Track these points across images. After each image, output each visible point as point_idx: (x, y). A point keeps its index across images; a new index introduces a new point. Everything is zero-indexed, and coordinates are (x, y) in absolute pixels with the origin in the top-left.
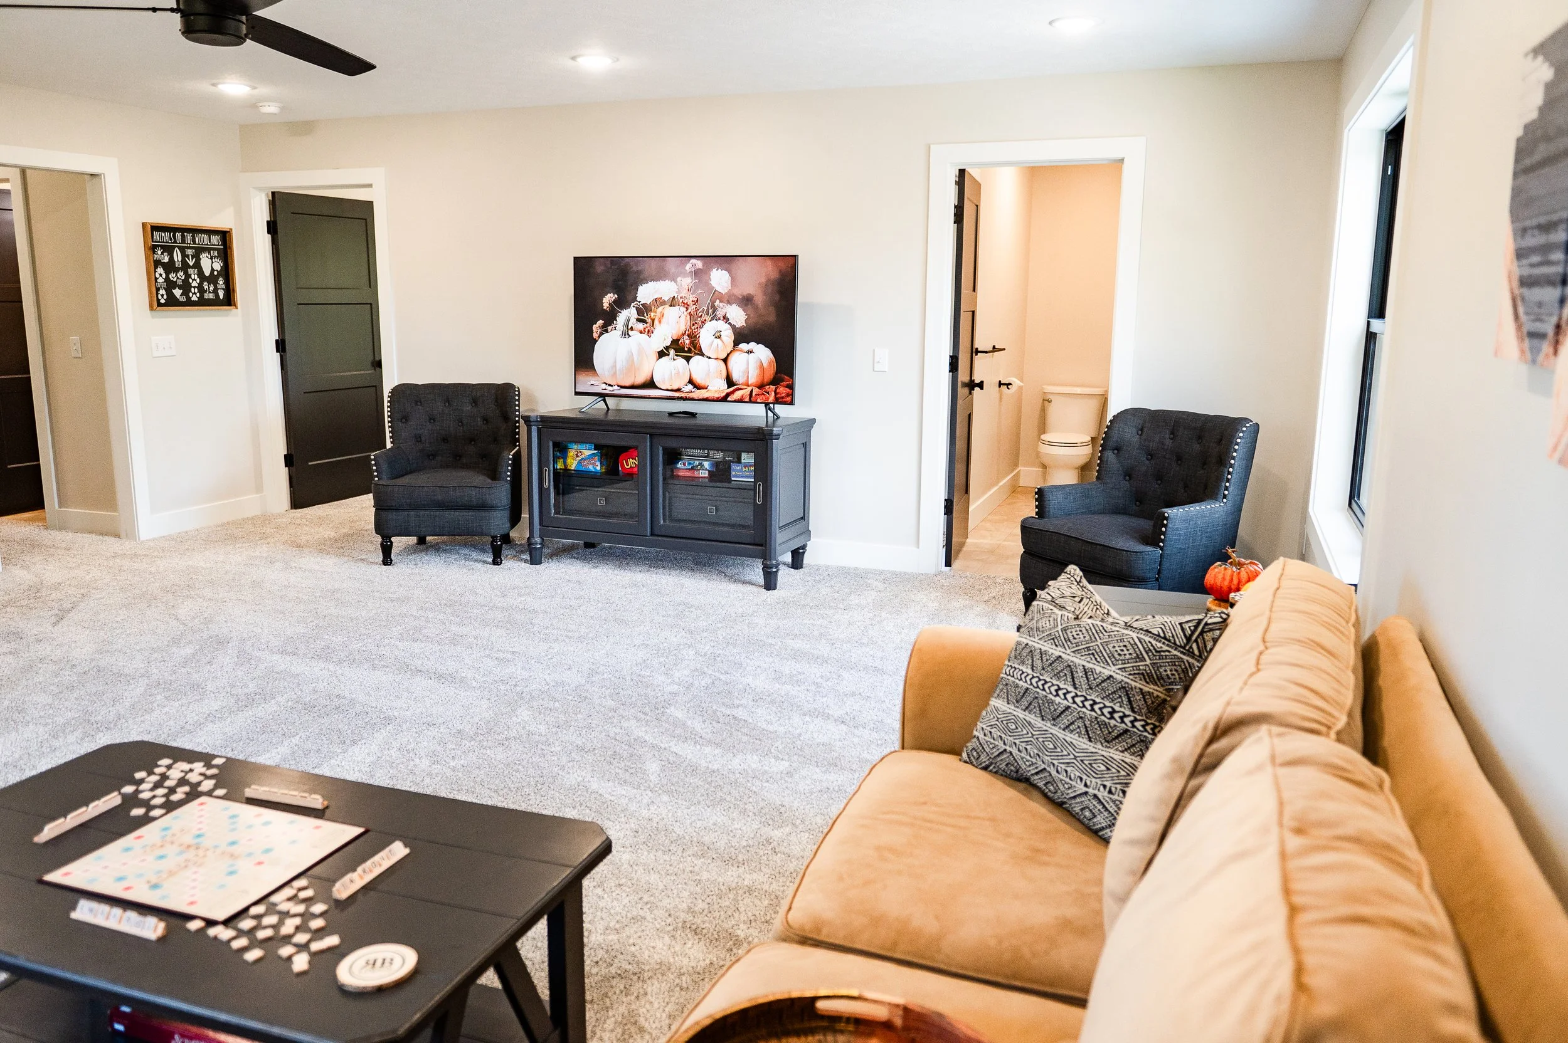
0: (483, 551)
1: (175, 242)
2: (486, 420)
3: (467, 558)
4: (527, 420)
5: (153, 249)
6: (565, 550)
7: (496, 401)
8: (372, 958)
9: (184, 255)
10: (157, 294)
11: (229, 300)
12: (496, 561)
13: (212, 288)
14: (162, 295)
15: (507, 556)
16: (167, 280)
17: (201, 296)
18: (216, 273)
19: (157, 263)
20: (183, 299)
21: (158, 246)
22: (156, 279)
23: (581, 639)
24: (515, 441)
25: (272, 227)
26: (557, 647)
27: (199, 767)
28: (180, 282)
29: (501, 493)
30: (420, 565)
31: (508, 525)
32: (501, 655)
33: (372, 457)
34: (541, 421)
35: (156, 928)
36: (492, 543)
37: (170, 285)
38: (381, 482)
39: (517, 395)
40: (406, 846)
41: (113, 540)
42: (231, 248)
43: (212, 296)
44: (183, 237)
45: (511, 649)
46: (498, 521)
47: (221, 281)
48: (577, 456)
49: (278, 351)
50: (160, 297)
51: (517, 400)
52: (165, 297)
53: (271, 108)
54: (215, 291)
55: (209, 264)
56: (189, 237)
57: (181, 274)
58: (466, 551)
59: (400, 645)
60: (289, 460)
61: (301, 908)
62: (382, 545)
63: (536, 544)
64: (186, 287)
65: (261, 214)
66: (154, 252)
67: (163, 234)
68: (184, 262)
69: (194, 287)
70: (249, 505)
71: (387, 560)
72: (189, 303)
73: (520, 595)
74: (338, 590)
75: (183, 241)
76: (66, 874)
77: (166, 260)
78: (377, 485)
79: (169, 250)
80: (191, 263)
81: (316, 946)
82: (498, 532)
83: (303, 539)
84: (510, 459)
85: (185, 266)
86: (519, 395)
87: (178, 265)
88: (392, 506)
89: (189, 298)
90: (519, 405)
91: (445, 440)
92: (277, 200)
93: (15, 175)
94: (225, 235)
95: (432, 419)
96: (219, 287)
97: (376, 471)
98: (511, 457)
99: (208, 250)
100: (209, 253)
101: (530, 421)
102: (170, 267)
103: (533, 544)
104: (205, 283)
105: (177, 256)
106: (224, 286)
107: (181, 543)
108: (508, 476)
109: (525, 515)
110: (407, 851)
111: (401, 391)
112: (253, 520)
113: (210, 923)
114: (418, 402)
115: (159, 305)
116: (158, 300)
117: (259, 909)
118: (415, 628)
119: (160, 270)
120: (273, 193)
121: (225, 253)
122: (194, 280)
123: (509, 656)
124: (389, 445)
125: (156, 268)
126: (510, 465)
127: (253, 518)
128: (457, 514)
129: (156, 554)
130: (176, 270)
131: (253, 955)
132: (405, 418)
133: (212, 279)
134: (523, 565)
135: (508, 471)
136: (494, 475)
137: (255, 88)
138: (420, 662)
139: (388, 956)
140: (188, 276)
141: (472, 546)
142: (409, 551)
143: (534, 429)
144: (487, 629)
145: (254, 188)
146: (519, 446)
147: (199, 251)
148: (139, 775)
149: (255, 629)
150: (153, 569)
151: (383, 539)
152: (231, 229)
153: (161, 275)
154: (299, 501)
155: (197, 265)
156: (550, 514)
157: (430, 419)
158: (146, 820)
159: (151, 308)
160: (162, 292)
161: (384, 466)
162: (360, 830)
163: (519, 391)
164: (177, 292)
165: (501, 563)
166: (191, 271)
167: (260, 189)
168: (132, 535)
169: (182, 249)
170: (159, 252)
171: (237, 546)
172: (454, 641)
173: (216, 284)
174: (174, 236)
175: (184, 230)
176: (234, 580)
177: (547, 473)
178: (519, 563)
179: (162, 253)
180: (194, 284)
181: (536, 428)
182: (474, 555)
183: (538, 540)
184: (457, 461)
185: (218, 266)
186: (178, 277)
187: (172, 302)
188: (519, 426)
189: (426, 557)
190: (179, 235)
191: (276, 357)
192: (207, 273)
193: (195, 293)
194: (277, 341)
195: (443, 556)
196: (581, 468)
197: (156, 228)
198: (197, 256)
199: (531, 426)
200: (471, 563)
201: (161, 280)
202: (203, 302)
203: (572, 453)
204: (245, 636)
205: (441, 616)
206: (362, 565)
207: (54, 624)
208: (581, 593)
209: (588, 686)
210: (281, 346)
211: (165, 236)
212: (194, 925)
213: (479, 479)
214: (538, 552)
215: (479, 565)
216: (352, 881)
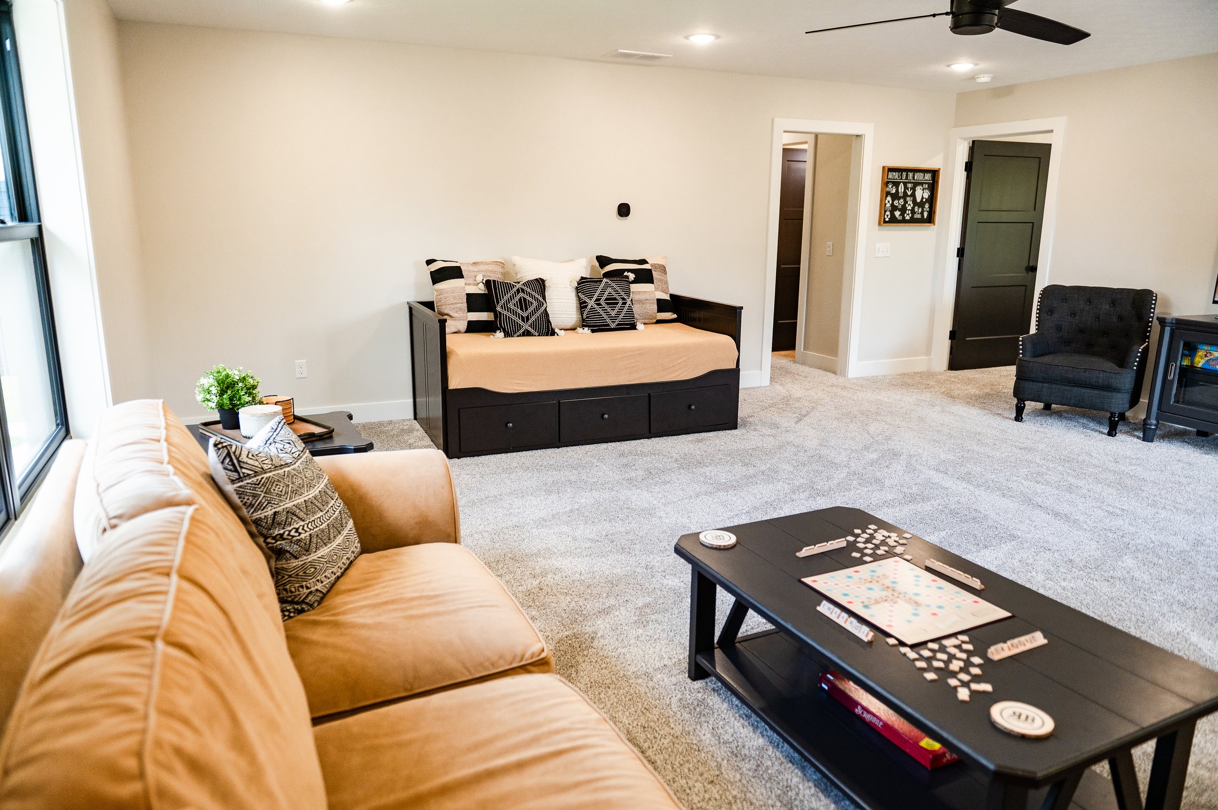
0: (1100, 423)
1: (901, 179)
2: (1121, 318)
3: (1085, 427)
4: (1162, 321)
5: (886, 184)
6: (1176, 434)
7: (1134, 303)
8: (1018, 711)
9: (906, 188)
10: (885, 214)
11: (930, 220)
12: (1112, 433)
13: (920, 211)
14: (887, 216)
15: (1121, 431)
16: (892, 205)
17: (913, 216)
18: (924, 200)
19: (888, 193)
20: (900, 218)
21: (890, 182)
22: (886, 204)
23: (1188, 512)
24: (1145, 337)
25: (969, 167)
26: (1163, 514)
27: (894, 536)
28: (900, 207)
29: (1126, 379)
30: (1045, 425)
31: (1127, 406)
32: (1111, 509)
33: (1021, 339)
34: (1176, 323)
35: (868, 634)
36: (1110, 418)
37: (894, 208)
38: (1025, 359)
39: (1154, 300)
40: (1045, 637)
41: (832, 375)
42: (937, 182)
43: (919, 216)
44: (907, 175)
45: (1120, 507)
46: (1120, 401)
47: (927, 206)
48: (1206, 356)
49: (958, 256)
50: (886, 217)
51: (1153, 304)
52: (889, 217)
53: (985, 79)
54: (922, 213)
55: (921, 194)
56: (911, 175)
57: (902, 201)
58: (1085, 421)
59: (1025, 483)
60: (953, 335)
61: (964, 656)
62: (1017, 405)
63: (1151, 425)
64: (903, 210)
65: (962, 156)
66: (887, 186)
67: (895, 174)
68: (905, 192)
69: (909, 210)
70: (920, 364)
71: (1019, 418)
72: (904, 221)
73: (1130, 464)
74: (980, 433)
75: (907, 178)
76: (815, 581)
77: (894, 191)
78: (1020, 359)
79: (896, 184)
80: (909, 193)
81: (974, 686)
82: (1117, 411)
83: (956, 393)
84: (1139, 352)
85: (905, 195)
86: (1156, 300)
87: (901, 194)
88: (1030, 378)
89: (904, 217)
90: (1154, 309)
91: (1082, 331)
92: (976, 147)
93: (811, 139)
94: (935, 173)
95: (1073, 314)
96: (925, 209)
97: (1022, 349)
98: (1140, 350)
99: (922, 184)
100: (922, 186)
101: (1165, 323)
102: (895, 196)
103: (1148, 425)
104: (916, 207)
105: (901, 188)
106: (928, 209)
107: (873, 383)
108: (1135, 366)
109: (1144, 400)
110: (1045, 641)
111: (1049, 291)
112: (921, 374)
113: (902, 644)
114: (1064, 300)
115: (885, 222)
116: (885, 219)
117: (935, 646)
118: (1038, 473)
119: (889, 198)
120: (973, 142)
121: (933, 187)
122: (910, 205)
123: (1118, 511)
124: (1033, 330)
125: (886, 197)
126: (1138, 357)
127: (921, 373)
128: (1083, 390)
129: (857, 388)
130: (899, 198)
131: (930, 676)
132: (1051, 312)
133: (921, 205)
134: (1136, 440)
135: (1136, 362)
136: (1122, 363)
137: (978, 64)
138: (1040, 500)
139: (1031, 715)
140: (906, 202)
141: (1090, 417)
142: (1037, 413)
143: (1168, 330)
144: (1099, 485)
145: (961, 138)
146: (1148, 342)
147: (916, 184)
148: (857, 531)
149: (918, 450)
150: (855, 398)
151: (1018, 401)
152: (940, 169)
153: (889, 202)
154: (955, 364)
155: (913, 195)
156: (1170, 402)
157: (1072, 314)
158: (860, 562)
159: (880, 224)
160: (888, 213)
161: (1029, 346)
162: (1008, 614)
163: (1156, 297)
164: (897, 214)
165: (1115, 435)
166: (908, 199)
167: (965, 139)
168: (844, 374)
169: (905, 184)
170: (890, 186)
171: (910, 390)
172: (1070, 489)
173: (923, 207)
174: (901, 175)
175: (908, 170)
176: (906, 413)
177: (1174, 367)
178: (1132, 438)
179: (892, 187)
180: (909, 208)
181: (1169, 328)
182: (1091, 425)
183: (1154, 422)
184: (1089, 348)
185: (926, 195)
186: (899, 203)
187: (893, 220)
188: (1151, 326)
189: (1050, 421)
190: (904, 174)
191: (956, 260)
192: (919, 200)
193: (908, 214)
194: (958, 249)
195: (1065, 422)
196: (1207, 367)
197: (891, 170)
198: (914, 189)
199: (1165, 326)
200: (1089, 431)
201: (888, 205)
202: (913, 221)
203: (1201, 353)
204: (912, 453)
205: (1060, 468)
206: (998, 419)
207: (796, 423)
208: (1191, 473)
209: (1193, 553)
210: (961, 253)
211: (896, 175)
212: (891, 641)
213: (1109, 366)
214: (1151, 432)
215: (1096, 434)
216: (1003, 649)
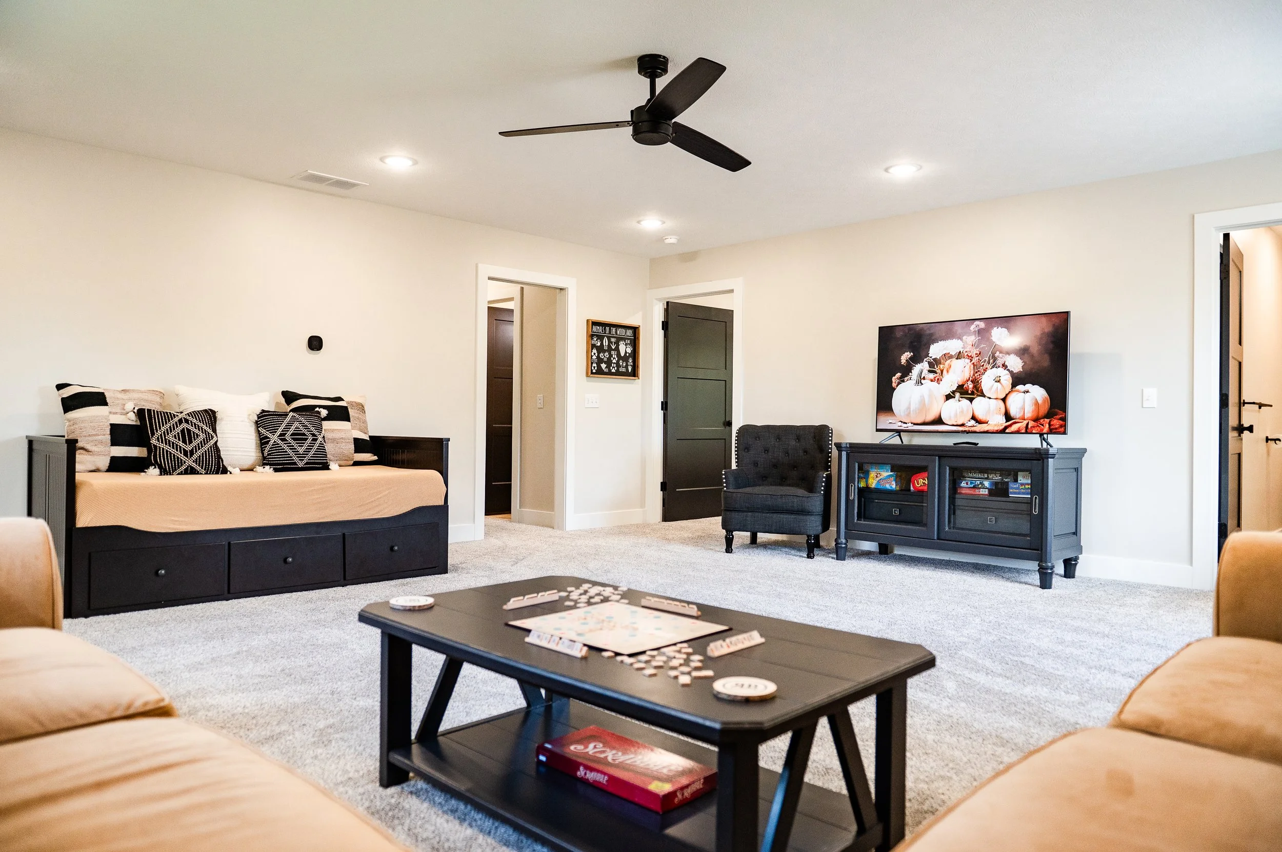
0: (799, 547)
1: (605, 333)
2: (805, 452)
3: (787, 553)
4: (839, 447)
5: (592, 337)
6: (863, 554)
7: (815, 437)
9: (610, 342)
10: (591, 366)
11: (634, 373)
12: (810, 556)
13: (624, 365)
14: (594, 367)
15: (818, 553)
16: (598, 357)
17: (618, 369)
18: (628, 355)
19: (593, 346)
20: (606, 370)
21: (595, 335)
22: (592, 356)
24: (827, 467)
25: (665, 325)
27: (609, 589)
28: (605, 359)
29: (816, 503)
30: (753, 554)
31: (820, 528)
33: (724, 473)
34: (851, 447)
35: (581, 650)
36: (807, 541)
37: (600, 361)
38: (729, 491)
39: (830, 433)
41: (550, 530)
42: (638, 338)
43: (624, 370)
44: (610, 329)
46: (813, 523)
47: (630, 360)
48: (877, 477)
49: (662, 409)
50: (593, 368)
51: (830, 437)
52: (596, 368)
53: (672, 240)
54: (626, 367)
55: (624, 349)
56: (614, 330)
57: (607, 354)
58: (787, 550)
60: (664, 486)
61: (683, 656)
62: (726, 537)
63: (842, 544)
64: (609, 363)
65: (659, 316)
66: (592, 339)
67: (598, 328)
68: (609, 346)
69: (614, 363)
70: (635, 515)
71: (729, 549)
72: (610, 373)
73: (829, 576)
74: (695, 563)
75: (610, 333)
76: (523, 623)
77: (599, 344)
78: (725, 494)
79: (601, 338)
80: (613, 348)
81: (695, 674)
82: (812, 533)
83: (670, 536)
84: (824, 477)
85: (610, 349)
86: (832, 433)
87: (606, 348)
88: (735, 508)
89: (610, 370)
90: (831, 440)
91: (775, 465)
92: (670, 308)
93: (517, 293)
94: (635, 330)
95: (766, 451)
96: (629, 364)
97: (725, 483)
98: (825, 475)
99: (624, 339)
100: (625, 341)
101: (842, 448)
102: (600, 349)
103: (839, 544)
104: (621, 361)
105: (606, 342)
106: (632, 364)
107: (591, 533)
108: (822, 490)
109: (834, 523)
111: (744, 430)
112: (637, 525)
113: (618, 654)
114: (757, 437)
115: (592, 373)
116: (592, 370)
119: (595, 351)
120: (668, 303)
121: (635, 341)
122: (614, 358)
124: (734, 466)
125: (592, 349)
126: (823, 482)
128: (782, 516)
129: (575, 537)
130: (604, 351)
131: (650, 672)
132: (747, 449)
133: (625, 359)
134: (831, 559)
135: (822, 486)
136: (811, 489)
137: (664, 223)
140: (611, 356)
141: (791, 547)
142: (744, 547)
143: (844, 454)
145: (656, 299)
146: (830, 471)
147: (619, 339)
148: (570, 589)
150: (573, 544)
151: (727, 532)
152: (639, 325)
153: (595, 354)
154: (668, 516)
155: (617, 349)
156: (854, 519)
157: (765, 451)
158: (574, 607)
159: (587, 376)
160: (594, 365)
161: (731, 479)
162: (725, 628)
163: (832, 430)
164: (603, 366)
165: (813, 557)
166: (613, 352)
167: (660, 300)
168: (561, 527)
169: (609, 338)
170: (595, 339)
171: (627, 537)
173: (627, 362)
174: (605, 329)
175: (611, 325)
176: (624, 553)
177: (853, 488)
178: (828, 559)
179: (597, 340)
180: (614, 361)
181: (845, 452)
182: (793, 550)
183: (844, 541)
184: (783, 479)
185: (629, 350)
186: (604, 356)
187: (600, 372)
188: (831, 456)
190: (607, 328)
191: (661, 412)
192: (622, 355)
193: (614, 367)
194: (662, 402)
195: (769, 551)
196: (879, 487)
197: (595, 323)
198: (617, 344)
199: (842, 451)
200: (791, 556)
201: (594, 357)
202: (618, 373)
203: (872, 474)
206: (711, 552)
208: (879, 579)
210: (664, 406)
211: (599, 329)
212: (608, 654)
213: (801, 492)
214: (843, 551)
215: (797, 558)
216: (722, 646)
